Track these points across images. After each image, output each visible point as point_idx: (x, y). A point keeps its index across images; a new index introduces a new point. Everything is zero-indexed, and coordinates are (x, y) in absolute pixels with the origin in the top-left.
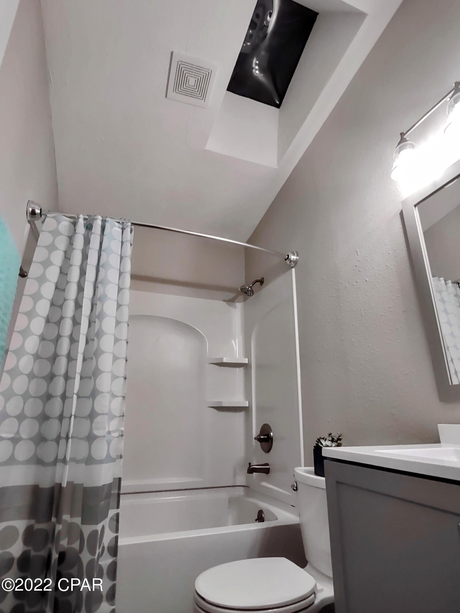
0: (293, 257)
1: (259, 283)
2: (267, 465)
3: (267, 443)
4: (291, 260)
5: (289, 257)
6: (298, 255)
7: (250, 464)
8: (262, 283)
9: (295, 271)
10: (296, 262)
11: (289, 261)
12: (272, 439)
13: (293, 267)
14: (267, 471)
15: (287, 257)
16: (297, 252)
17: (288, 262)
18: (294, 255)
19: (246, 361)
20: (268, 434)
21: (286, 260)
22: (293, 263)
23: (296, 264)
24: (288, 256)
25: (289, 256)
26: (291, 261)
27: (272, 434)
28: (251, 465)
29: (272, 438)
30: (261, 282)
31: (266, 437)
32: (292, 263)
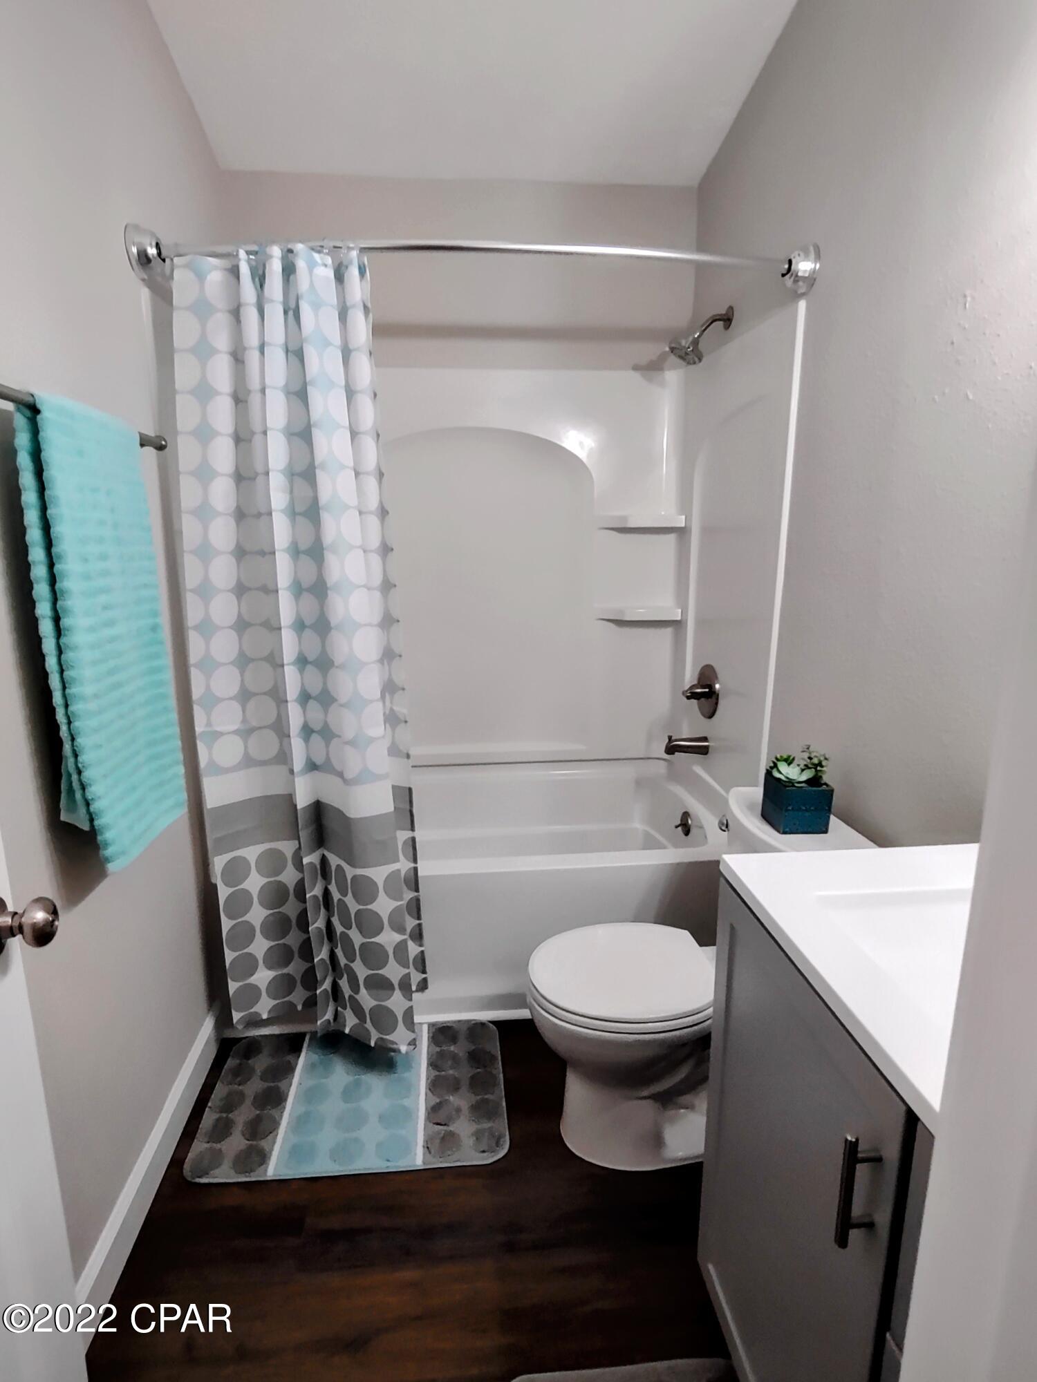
0: (804, 266)
1: (721, 323)
2: (705, 739)
3: (710, 700)
4: (797, 276)
5: (793, 267)
6: (818, 257)
7: (670, 738)
8: (729, 323)
9: (808, 309)
10: (811, 280)
11: (793, 278)
12: (718, 695)
13: (803, 295)
14: (704, 751)
15: (787, 266)
16: (818, 247)
17: (788, 281)
18: (806, 258)
19: (680, 522)
20: (711, 687)
21: (783, 275)
22: (804, 282)
23: (813, 285)
24: (790, 262)
25: (794, 262)
26: (797, 279)
27: (717, 686)
28: (673, 738)
29: (717, 692)
30: (727, 320)
31: (707, 690)
32: (801, 283)
